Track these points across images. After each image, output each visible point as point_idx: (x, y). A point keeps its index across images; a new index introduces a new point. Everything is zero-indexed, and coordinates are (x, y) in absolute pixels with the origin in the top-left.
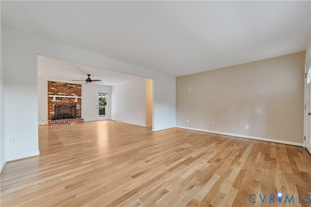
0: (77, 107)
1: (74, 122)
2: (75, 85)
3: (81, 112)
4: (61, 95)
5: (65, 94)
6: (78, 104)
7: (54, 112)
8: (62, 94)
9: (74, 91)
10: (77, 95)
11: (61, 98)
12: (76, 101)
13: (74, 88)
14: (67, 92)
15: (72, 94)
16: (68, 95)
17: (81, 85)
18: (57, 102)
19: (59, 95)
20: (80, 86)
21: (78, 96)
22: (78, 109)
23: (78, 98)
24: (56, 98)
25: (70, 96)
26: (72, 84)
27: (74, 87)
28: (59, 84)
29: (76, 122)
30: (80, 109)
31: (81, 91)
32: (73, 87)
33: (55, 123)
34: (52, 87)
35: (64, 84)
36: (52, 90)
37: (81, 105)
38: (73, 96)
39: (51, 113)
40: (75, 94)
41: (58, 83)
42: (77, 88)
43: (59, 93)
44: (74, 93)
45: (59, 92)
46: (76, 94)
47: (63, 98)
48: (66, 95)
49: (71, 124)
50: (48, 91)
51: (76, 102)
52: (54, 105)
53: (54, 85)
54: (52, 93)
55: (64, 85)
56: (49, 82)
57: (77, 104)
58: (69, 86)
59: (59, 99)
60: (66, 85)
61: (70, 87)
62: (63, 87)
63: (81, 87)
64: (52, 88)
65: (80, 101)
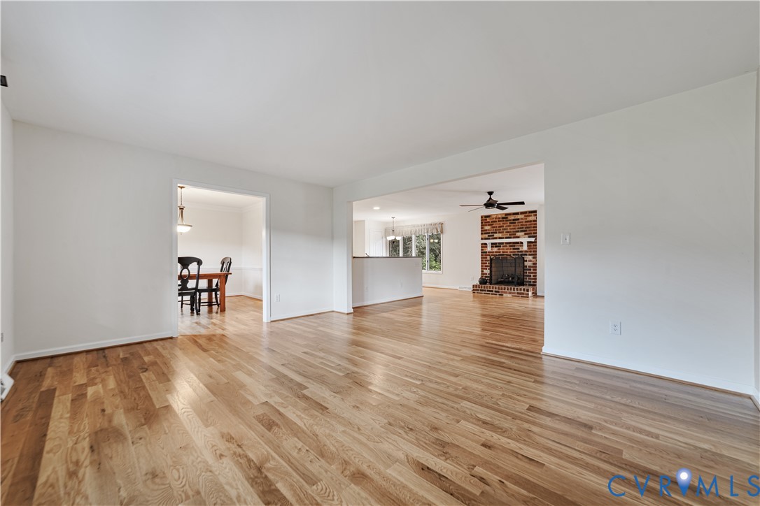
0: (526, 261)
1: (510, 293)
2: (522, 213)
3: (536, 273)
4: (500, 238)
5: (504, 236)
6: (530, 255)
7: (489, 271)
8: (500, 235)
9: (520, 228)
10: (527, 236)
11: (499, 243)
12: (525, 248)
13: (520, 221)
14: (509, 230)
15: (518, 234)
16: (511, 238)
17: (535, 212)
18: (493, 252)
19: (496, 238)
20: (532, 214)
21: (529, 237)
22: (529, 267)
23: (529, 242)
24: (492, 244)
25: (514, 238)
26: (517, 214)
27: (522, 219)
28: (496, 218)
29: (514, 293)
30: (533, 267)
31: (536, 224)
32: (518, 219)
33: (481, 290)
34: (486, 225)
35: (504, 216)
36: (486, 230)
37: (535, 258)
38: (518, 237)
39: (485, 271)
40: (523, 233)
41: (495, 216)
42: (528, 219)
43: (496, 235)
44: (522, 231)
45: (496, 233)
46: (525, 234)
47: (502, 243)
48: (506, 238)
49: (505, 295)
50: (482, 234)
51: (526, 251)
52: (488, 258)
53: (489, 222)
54: (486, 236)
55: (503, 218)
56: (482, 217)
57: (526, 255)
58: (512, 217)
59: (496, 247)
60: (507, 218)
61: (513, 220)
62: (501, 223)
63: (536, 215)
64: (487, 228)
65: (533, 248)
